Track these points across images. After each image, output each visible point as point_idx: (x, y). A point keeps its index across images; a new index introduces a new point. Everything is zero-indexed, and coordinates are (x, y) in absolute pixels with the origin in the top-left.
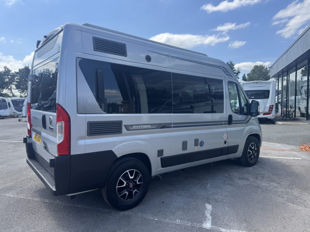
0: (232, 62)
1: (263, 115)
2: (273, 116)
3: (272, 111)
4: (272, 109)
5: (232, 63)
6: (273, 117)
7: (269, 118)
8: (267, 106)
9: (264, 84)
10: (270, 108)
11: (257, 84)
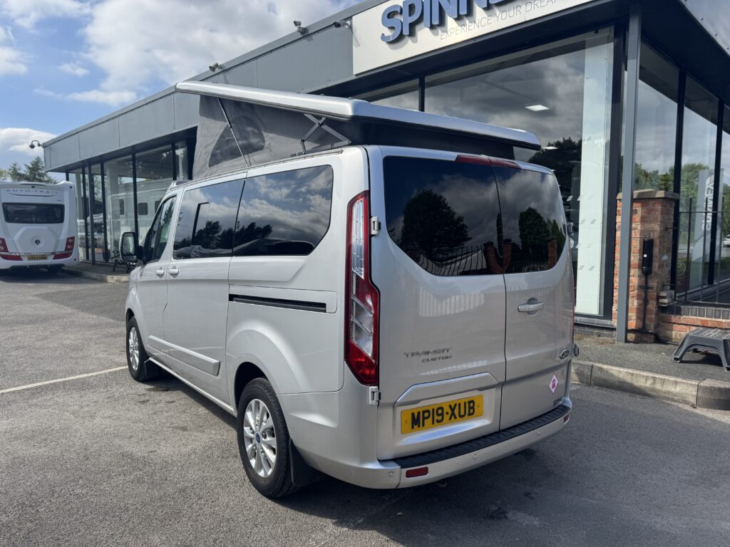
1: (55, 258)
2: (75, 259)
3: (72, 249)
4: (72, 244)
8: (60, 238)
9: (50, 191)
10: (68, 243)
11: (33, 189)
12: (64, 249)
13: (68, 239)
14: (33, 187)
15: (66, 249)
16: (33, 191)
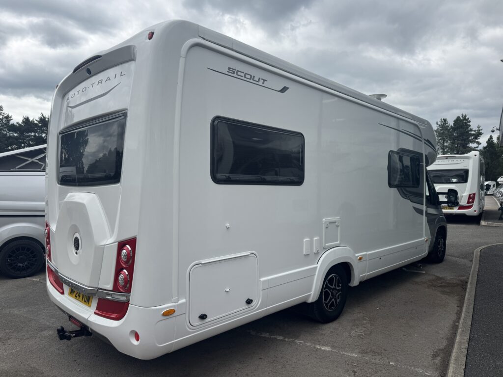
0: (465, 116)
1: (458, 209)
2: (475, 211)
3: (473, 202)
4: (473, 199)
5: (467, 118)
6: (476, 214)
7: (468, 214)
8: (464, 194)
9: (459, 160)
10: (470, 197)
11: (447, 160)
12: (466, 203)
13: (470, 195)
14: (447, 158)
15: (468, 202)
16: (446, 161)
